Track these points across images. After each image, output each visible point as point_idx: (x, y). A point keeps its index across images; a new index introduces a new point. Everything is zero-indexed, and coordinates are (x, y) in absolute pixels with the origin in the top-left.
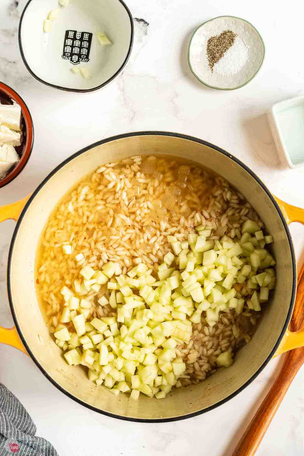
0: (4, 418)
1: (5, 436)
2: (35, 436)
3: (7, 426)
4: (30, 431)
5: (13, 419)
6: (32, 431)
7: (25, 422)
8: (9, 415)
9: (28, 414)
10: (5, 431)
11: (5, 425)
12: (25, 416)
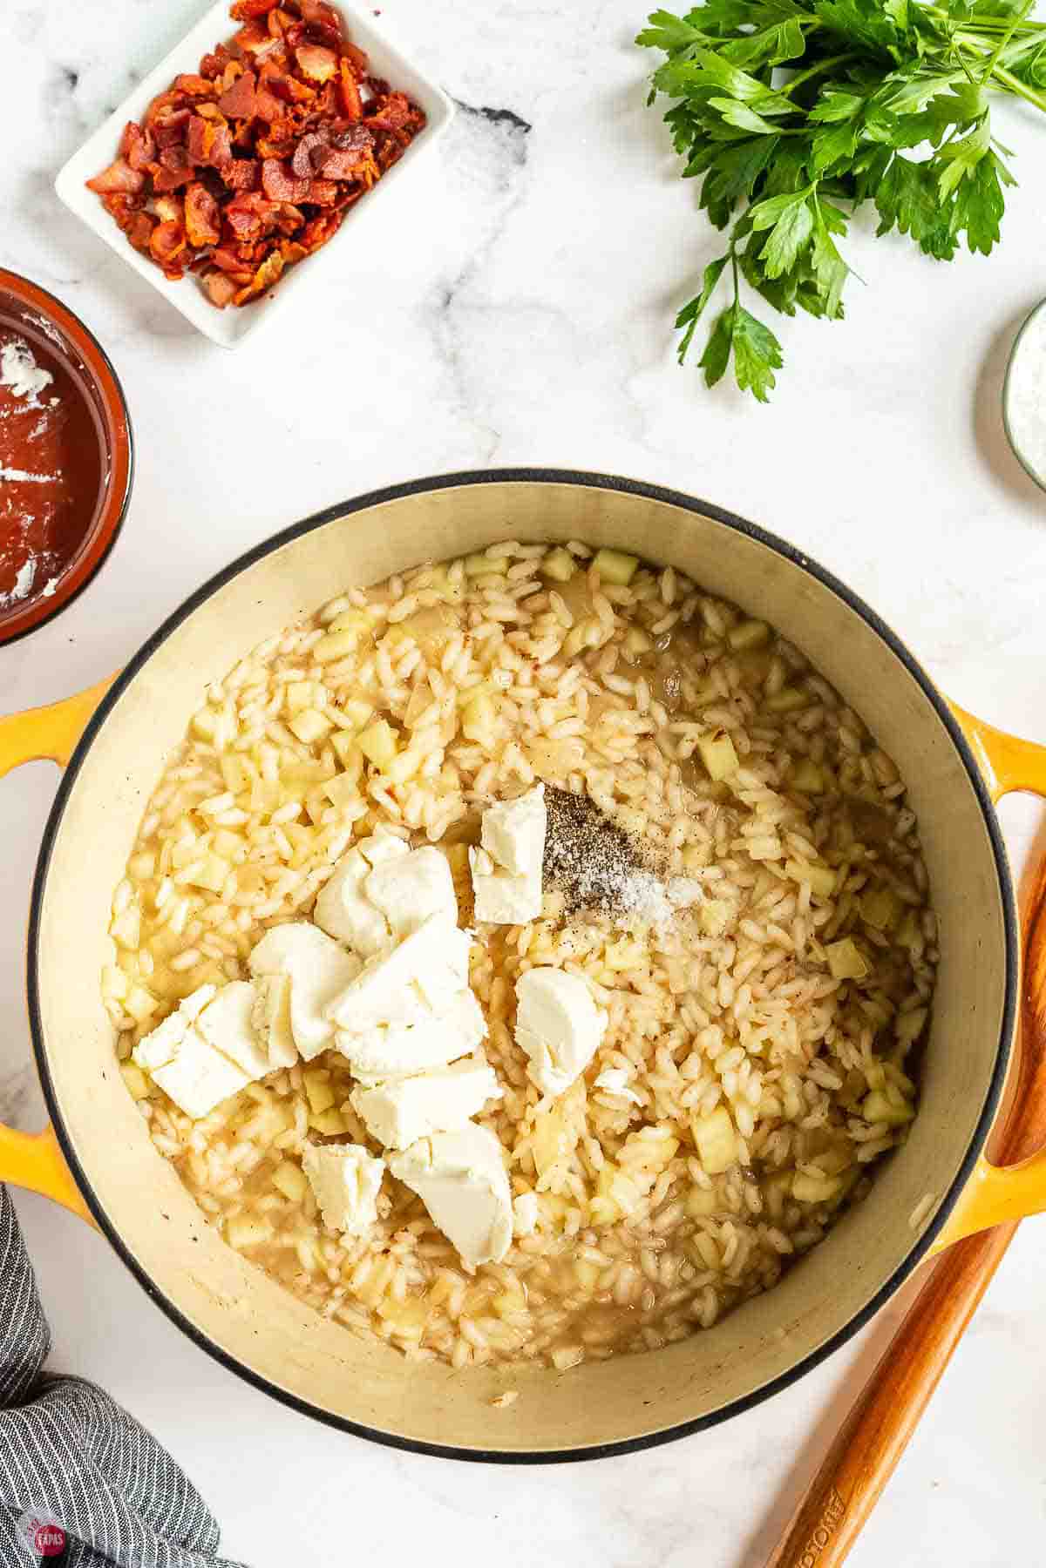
0: (112, 1502)
1: (118, 1561)
2: (218, 1555)
3: (124, 1530)
4: (201, 1541)
5: (141, 1503)
6: (207, 1541)
7: (183, 1511)
8: (128, 1491)
9: (190, 1486)
10: (118, 1547)
11: (118, 1527)
12: (181, 1492)
